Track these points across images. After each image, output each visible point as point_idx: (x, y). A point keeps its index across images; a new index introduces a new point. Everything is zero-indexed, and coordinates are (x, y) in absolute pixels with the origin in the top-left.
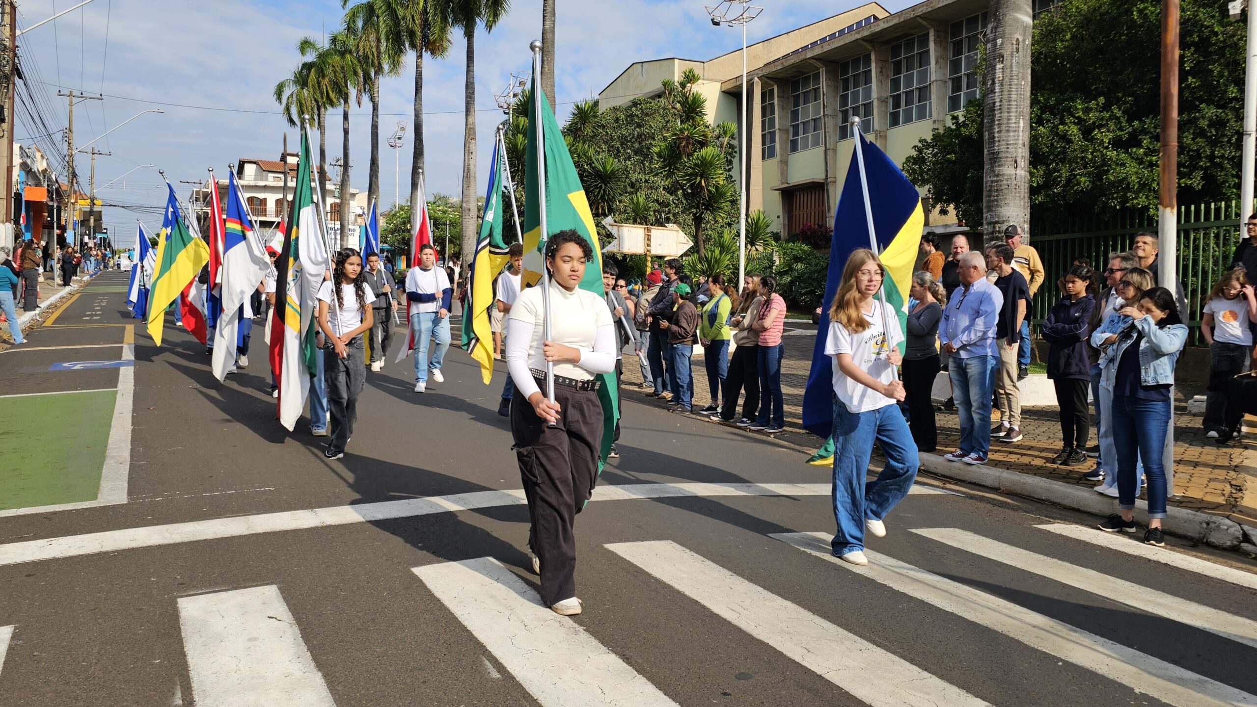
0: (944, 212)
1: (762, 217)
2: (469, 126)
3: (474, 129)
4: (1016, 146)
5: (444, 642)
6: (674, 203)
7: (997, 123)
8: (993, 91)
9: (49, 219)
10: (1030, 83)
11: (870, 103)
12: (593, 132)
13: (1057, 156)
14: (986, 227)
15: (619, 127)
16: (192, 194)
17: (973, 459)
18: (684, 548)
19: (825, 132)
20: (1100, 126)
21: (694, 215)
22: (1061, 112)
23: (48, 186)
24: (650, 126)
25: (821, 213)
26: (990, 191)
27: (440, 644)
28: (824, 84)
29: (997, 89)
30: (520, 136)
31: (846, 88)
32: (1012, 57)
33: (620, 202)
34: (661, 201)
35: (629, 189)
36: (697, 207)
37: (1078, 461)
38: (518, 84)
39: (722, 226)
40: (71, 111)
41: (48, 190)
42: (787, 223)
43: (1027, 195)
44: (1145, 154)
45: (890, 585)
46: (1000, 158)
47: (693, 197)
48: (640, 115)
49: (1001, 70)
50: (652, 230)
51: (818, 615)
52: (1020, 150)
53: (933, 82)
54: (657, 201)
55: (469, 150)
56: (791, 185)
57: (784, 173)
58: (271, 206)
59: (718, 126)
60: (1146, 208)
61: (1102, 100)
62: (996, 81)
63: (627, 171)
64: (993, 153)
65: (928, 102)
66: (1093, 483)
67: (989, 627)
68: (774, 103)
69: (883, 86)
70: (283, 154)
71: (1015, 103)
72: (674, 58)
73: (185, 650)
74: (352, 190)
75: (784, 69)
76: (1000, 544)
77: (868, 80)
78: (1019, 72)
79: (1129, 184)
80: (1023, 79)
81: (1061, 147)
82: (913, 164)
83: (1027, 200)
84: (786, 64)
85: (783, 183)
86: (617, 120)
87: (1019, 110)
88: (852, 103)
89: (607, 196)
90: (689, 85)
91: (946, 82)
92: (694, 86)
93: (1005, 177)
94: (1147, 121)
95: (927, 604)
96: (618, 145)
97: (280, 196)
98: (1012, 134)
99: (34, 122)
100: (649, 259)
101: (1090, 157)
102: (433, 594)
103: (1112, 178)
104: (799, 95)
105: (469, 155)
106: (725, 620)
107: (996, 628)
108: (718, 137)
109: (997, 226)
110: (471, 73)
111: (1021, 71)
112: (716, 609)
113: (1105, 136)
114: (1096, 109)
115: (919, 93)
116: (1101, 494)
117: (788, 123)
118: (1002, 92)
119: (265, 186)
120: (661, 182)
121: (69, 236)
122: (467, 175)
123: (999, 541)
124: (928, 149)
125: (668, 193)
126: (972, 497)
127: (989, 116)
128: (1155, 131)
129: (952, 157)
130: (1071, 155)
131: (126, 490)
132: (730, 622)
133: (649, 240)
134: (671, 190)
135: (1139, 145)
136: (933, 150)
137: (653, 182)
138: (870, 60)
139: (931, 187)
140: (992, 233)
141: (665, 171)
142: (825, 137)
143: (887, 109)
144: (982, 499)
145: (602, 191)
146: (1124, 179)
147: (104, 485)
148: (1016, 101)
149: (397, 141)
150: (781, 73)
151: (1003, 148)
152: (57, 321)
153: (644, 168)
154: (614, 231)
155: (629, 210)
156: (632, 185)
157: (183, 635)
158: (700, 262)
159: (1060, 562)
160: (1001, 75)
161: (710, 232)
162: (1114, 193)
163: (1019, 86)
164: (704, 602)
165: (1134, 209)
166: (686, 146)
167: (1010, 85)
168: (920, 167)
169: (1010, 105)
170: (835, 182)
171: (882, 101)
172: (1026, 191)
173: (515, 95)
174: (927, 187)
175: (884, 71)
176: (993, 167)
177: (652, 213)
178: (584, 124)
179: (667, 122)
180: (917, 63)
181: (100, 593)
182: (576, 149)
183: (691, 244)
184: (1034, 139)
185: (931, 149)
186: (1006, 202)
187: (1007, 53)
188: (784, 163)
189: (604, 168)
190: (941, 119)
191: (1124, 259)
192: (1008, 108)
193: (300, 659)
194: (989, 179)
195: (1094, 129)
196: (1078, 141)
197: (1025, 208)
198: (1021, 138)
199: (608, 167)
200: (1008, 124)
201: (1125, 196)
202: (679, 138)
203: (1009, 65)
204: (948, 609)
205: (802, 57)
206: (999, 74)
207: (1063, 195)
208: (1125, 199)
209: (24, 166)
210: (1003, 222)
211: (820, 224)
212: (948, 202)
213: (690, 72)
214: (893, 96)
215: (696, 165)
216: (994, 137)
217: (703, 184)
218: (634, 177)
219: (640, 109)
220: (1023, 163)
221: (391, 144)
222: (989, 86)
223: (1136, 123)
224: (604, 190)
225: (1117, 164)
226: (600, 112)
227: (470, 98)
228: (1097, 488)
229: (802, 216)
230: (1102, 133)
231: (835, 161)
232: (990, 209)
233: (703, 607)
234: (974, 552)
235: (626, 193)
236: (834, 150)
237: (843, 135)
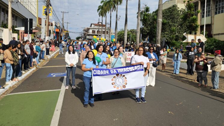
30: (145, 16)
40: (63, 15)
41: (59, 29)
47: (190, 27)
57: (201, 22)
58: (96, 32)
86: (166, 12)
89: (164, 28)
96: (167, 17)
97: (98, 30)
117: (202, 12)
119: (95, 28)
120: (176, 24)
142: (211, 14)
149: (119, 19)
154: (186, 36)
156: (170, 26)
166: (189, 16)
170: (213, 24)
173: (144, 8)
188: (201, 20)
199: (165, 22)
209: (56, 25)
215: (191, 20)
217: (193, 25)
218: (170, 24)
219: (172, 9)
231: (214, 19)
235: (168, 27)
236: (214, 17)
237: (216, 13)
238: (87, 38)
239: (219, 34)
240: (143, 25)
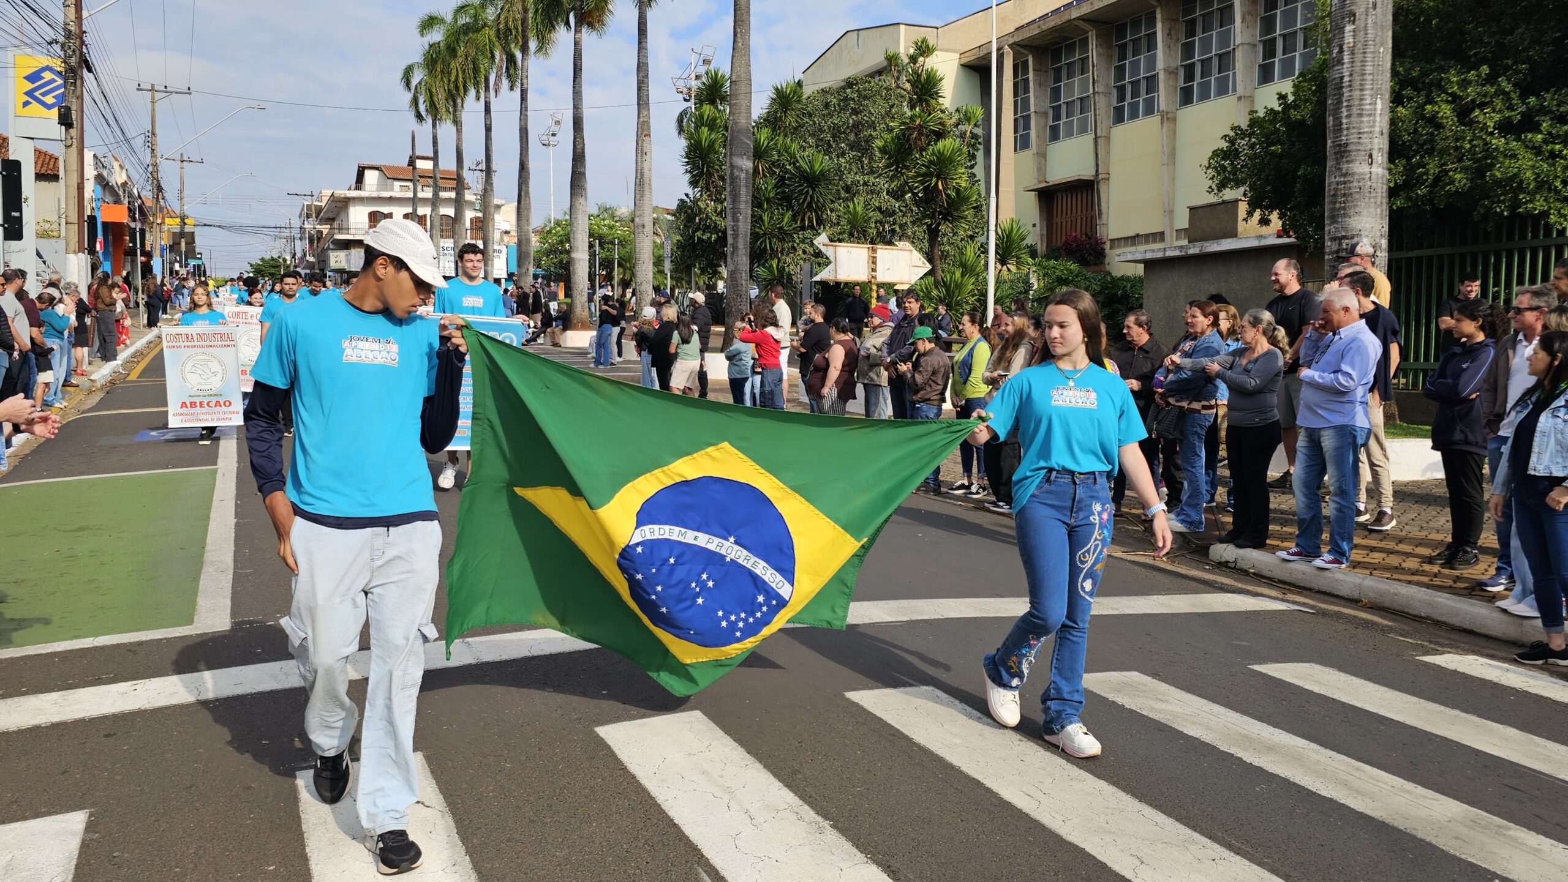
0: (1264, 222)
1: (1015, 230)
2: (642, 119)
3: (648, 123)
4: (1371, 135)
5: (646, 843)
6: (901, 211)
7: (1345, 104)
8: (1340, 62)
9: (131, 245)
10: (1390, 50)
11: (1154, 76)
12: (797, 121)
13: (1422, 145)
14: (1329, 244)
15: (831, 115)
16: (303, 209)
17: (1326, 562)
18: (952, 699)
19: (1095, 115)
20: (1482, 106)
21: (929, 226)
22: (1430, 88)
23: (129, 203)
24: (870, 112)
25: (1089, 219)
26: (1334, 195)
27: (641, 844)
28: (1093, 52)
29: (1346, 58)
30: (705, 130)
31: (1123, 57)
32: (1367, 15)
33: (832, 210)
34: (884, 208)
35: (843, 194)
36: (933, 217)
37: (1468, 563)
38: (701, 62)
39: (962, 240)
40: (153, 110)
41: (129, 208)
42: (1045, 232)
43: (1385, 201)
44: (1544, 141)
45: (1239, 755)
46: (1350, 151)
47: (926, 204)
48: (856, 99)
49: (1352, 34)
50: (878, 251)
51: (1147, 804)
52: (1376, 141)
53: (1238, 46)
54: (879, 209)
55: (642, 150)
56: (1051, 184)
57: (1041, 169)
59: (958, 110)
60: (1545, 214)
61: (1485, 69)
62: (1345, 47)
63: (841, 171)
64: (1340, 145)
65: (1231, 73)
66: (1491, 595)
67: (1387, 821)
68: (1028, 78)
69: (1172, 53)
70: (411, 157)
71: (1371, 77)
72: (899, 24)
73: (307, 851)
74: (497, 201)
75: (1043, 34)
76: (1377, 686)
77: (1152, 45)
78: (1376, 35)
79: (1521, 182)
80: (1382, 44)
81: (1427, 134)
82: (1224, 159)
83: (1385, 207)
84: (1045, 28)
85: (1040, 182)
86: (827, 105)
87: (1375, 86)
88: (1131, 77)
89: (816, 203)
90: (921, 59)
91: (1255, 45)
92: (927, 60)
93: (1356, 177)
94: (1548, 96)
95: (1295, 784)
96: (829, 137)
97: (409, 210)
98: (1365, 119)
99: (109, 125)
100: (874, 287)
101: (1468, 146)
102: (625, 768)
103: (1498, 175)
104: (1060, 67)
105: (642, 156)
106: (1020, 811)
107: (1396, 824)
108: (957, 125)
109: (1345, 242)
110: (644, 51)
111: (1379, 33)
112: (1008, 793)
113: (1489, 118)
114: (1477, 81)
115: (1220, 62)
116: (1505, 611)
117: (1047, 104)
118: (1353, 62)
119: (390, 198)
120: (883, 184)
121: (156, 264)
122: (641, 183)
123: (1375, 682)
124: (1243, 139)
125: (893, 197)
126: (1324, 614)
127: (1335, 95)
128: (1558, 110)
129: (1277, 148)
130: (1441, 144)
131: (229, 611)
132: (1027, 815)
133: (874, 263)
134: (897, 195)
135: (1536, 129)
136: (1250, 140)
137: (873, 185)
138: (1155, 18)
139: (1248, 189)
140: (1337, 252)
141: (891, 171)
142: (1096, 121)
143: (1177, 82)
144: (1339, 616)
145: (809, 198)
146: (1515, 175)
147: (202, 603)
148: (1370, 74)
149: (552, 138)
150: (1037, 39)
151: (1353, 138)
152: (143, 374)
153: (862, 167)
154: (828, 251)
155: (843, 222)
156: (848, 189)
157: (304, 827)
158: (936, 287)
159: (1463, 715)
160: (1351, 40)
161: (947, 248)
162: (1501, 194)
163: (1376, 55)
164: (989, 783)
165: (1529, 215)
166: (918, 138)
167: (1364, 53)
168: (1232, 164)
169: (1363, 80)
170: (1108, 179)
171: (1170, 73)
172: (1384, 195)
173: (697, 77)
174: (1242, 189)
175: (1173, 32)
176: (1339, 164)
177: (873, 225)
178: (785, 112)
179: (892, 106)
180: (1216, 23)
181: (196, 762)
182: (776, 144)
183: (929, 267)
184: (1393, 122)
185: (1247, 139)
186: (1357, 210)
187: (1360, 11)
188: (1042, 155)
189: (811, 168)
190: (1248, 94)
191: (1536, 294)
192: (1361, 85)
193: (456, 867)
194: (1333, 180)
195: (1473, 110)
196: (1451, 125)
197: (1382, 218)
198: (1377, 124)
199: (817, 167)
200: (1360, 105)
201: (1516, 197)
202: (909, 128)
203: (1363, 25)
204: (1324, 793)
205: (1065, 17)
206: (1349, 39)
207: (1430, 199)
208: (1515, 204)
209: (100, 179)
210: (1353, 237)
211: (1089, 234)
212: (1271, 208)
213: (922, 42)
214: (1185, 66)
215: (930, 162)
216: (1341, 124)
217: (940, 187)
218: (850, 178)
219: (857, 91)
220: (1380, 158)
221: (544, 142)
222: (1334, 55)
223: (1532, 100)
224: (811, 197)
225: (1506, 156)
226: (805, 96)
227: (643, 82)
228: (1500, 604)
229: (1064, 223)
230: (1485, 113)
231: (1108, 152)
232: (1334, 220)
233: (989, 791)
234: (1343, 700)
235: (839, 199)
236: (1108, 138)
237: (1119, 118)
238: (333, 264)
239: (1138, 235)
240: (694, 183)
